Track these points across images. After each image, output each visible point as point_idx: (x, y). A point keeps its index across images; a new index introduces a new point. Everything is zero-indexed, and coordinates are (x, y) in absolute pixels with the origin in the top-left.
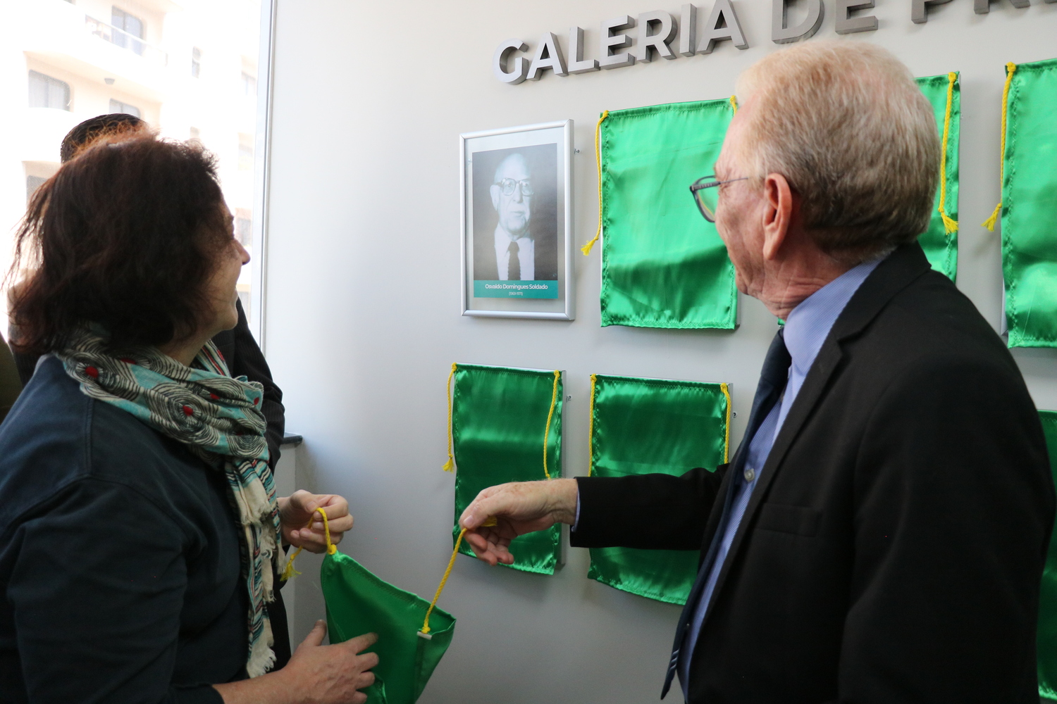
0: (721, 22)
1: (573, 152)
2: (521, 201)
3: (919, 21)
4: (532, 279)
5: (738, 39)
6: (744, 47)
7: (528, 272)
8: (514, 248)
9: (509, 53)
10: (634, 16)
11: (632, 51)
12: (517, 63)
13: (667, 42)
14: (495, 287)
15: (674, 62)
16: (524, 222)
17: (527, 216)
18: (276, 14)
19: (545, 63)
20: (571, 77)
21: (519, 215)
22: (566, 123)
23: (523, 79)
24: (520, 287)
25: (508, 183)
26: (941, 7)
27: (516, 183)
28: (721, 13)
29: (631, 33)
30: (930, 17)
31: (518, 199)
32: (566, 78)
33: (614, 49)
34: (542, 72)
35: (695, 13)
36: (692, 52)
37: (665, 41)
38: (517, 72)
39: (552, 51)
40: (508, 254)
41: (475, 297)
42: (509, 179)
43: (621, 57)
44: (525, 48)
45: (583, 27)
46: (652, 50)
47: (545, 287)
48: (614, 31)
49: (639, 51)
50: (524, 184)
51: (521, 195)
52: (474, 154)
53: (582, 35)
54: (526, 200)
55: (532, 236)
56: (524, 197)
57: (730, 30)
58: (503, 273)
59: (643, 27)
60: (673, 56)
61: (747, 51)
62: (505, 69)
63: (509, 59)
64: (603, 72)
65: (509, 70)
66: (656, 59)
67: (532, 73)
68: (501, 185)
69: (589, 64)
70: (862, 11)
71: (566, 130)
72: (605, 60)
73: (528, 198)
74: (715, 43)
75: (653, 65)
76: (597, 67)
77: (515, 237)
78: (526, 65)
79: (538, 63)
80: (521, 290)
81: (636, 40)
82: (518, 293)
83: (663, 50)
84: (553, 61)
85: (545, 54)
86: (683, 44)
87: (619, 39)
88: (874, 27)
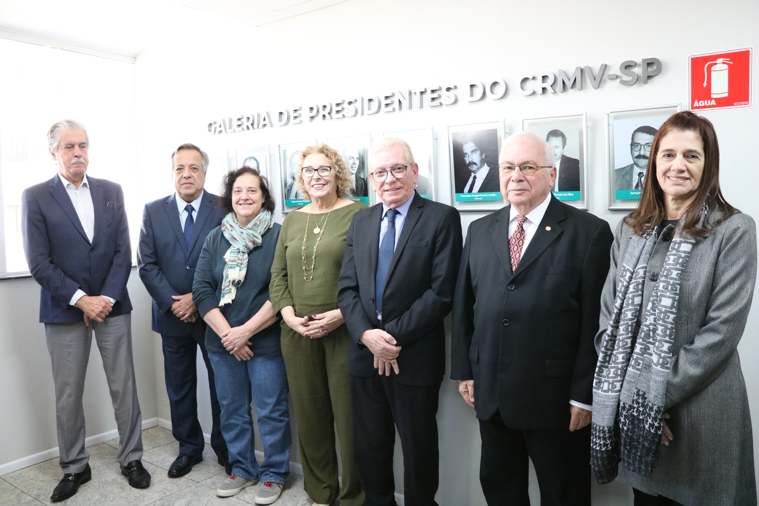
0: (264, 120)
5: (268, 125)
6: (272, 127)
9: (210, 125)
10: (243, 115)
11: (243, 127)
12: (213, 128)
13: (252, 124)
15: (254, 131)
19: (220, 129)
22: (226, 150)
23: (215, 134)
26: (314, 118)
28: (265, 116)
29: (242, 121)
30: (312, 121)
32: (227, 134)
33: (238, 126)
34: (220, 132)
35: (259, 115)
36: (259, 128)
38: (213, 132)
39: (222, 125)
43: (240, 129)
44: (215, 123)
45: (230, 118)
46: (248, 126)
48: (238, 120)
49: (245, 128)
53: (230, 120)
57: (267, 122)
59: (245, 120)
60: (253, 129)
62: (210, 131)
63: (210, 127)
64: (236, 133)
66: (250, 129)
67: (217, 133)
69: (232, 130)
70: (298, 118)
72: (237, 129)
74: (264, 126)
75: (249, 131)
76: (234, 132)
78: (215, 129)
79: (218, 129)
81: (244, 123)
83: (250, 127)
84: (222, 129)
86: (255, 125)
87: (239, 123)
88: (301, 122)
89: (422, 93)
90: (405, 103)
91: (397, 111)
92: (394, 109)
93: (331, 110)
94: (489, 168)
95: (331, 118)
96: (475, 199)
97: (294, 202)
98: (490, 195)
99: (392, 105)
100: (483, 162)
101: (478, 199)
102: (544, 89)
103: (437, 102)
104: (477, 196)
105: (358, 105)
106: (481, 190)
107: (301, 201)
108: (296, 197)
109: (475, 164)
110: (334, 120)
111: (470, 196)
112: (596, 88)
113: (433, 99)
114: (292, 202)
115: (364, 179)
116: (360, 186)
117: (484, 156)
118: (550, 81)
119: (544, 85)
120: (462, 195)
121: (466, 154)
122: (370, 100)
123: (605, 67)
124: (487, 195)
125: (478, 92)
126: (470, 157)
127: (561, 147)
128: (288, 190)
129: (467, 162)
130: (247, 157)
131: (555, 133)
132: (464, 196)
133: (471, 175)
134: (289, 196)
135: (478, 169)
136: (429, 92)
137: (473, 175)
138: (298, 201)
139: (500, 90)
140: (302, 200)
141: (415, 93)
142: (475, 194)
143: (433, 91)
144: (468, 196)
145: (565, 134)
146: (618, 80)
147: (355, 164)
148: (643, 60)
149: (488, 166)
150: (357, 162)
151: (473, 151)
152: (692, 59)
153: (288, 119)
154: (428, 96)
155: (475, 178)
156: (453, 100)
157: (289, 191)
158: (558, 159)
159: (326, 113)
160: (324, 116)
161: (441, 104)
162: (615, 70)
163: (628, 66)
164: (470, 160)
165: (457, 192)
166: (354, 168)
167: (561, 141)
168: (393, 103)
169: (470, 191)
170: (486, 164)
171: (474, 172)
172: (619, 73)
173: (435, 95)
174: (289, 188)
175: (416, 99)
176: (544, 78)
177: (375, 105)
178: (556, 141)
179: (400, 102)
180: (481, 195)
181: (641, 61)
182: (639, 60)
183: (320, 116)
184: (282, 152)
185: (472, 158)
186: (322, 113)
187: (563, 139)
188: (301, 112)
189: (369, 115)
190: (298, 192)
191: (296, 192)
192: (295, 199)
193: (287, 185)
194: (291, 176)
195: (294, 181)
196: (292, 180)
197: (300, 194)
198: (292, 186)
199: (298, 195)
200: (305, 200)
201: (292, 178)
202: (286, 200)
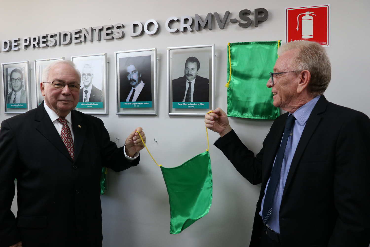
26: (28, 47)
70: (17, 46)
88: (19, 50)
89: (101, 30)
90: (89, 37)
91: (83, 43)
92: (81, 41)
93: (39, 41)
94: (144, 84)
95: (39, 47)
96: (134, 106)
97: (13, 105)
98: (145, 104)
99: (79, 38)
100: (140, 80)
101: (136, 106)
102: (185, 28)
103: (110, 37)
104: (135, 104)
105: (57, 38)
106: (139, 100)
107: (17, 105)
108: (14, 102)
109: (135, 81)
111: (131, 104)
112: (221, 29)
113: (107, 34)
114: (11, 105)
117: (141, 75)
118: (190, 22)
119: (185, 25)
120: (125, 104)
121: (129, 73)
122: (65, 35)
123: (228, 14)
124: (142, 104)
125: (139, 30)
126: (131, 76)
127: (196, 70)
129: (129, 79)
131: (192, 60)
132: (126, 104)
133: (131, 89)
134: (9, 101)
135: (137, 84)
136: (105, 29)
137: (133, 88)
138: (15, 105)
139: (155, 29)
140: (18, 104)
141: (96, 30)
142: (134, 102)
143: (108, 29)
144: (129, 104)
145: (199, 60)
146: (238, 24)
148: (255, 9)
149: (144, 82)
151: (133, 72)
152: (288, 10)
153: (10, 47)
154: (105, 32)
155: (134, 91)
156: (120, 35)
157: (10, 98)
158: (194, 79)
159: (35, 43)
160: (34, 45)
161: (113, 38)
162: (236, 16)
163: (244, 13)
164: (131, 78)
165: (121, 101)
167: (196, 65)
168: (80, 37)
169: (131, 100)
170: (142, 81)
171: (134, 87)
172: (238, 19)
173: (109, 32)
174: (9, 95)
175: (96, 34)
176: (186, 20)
177: (68, 38)
178: (192, 66)
179: (85, 37)
180: (138, 103)
181: (254, 10)
182: (252, 10)
183: (32, 46)
184: (5, 70)
185: (132, 77)
186: (32, 43)
187: (197, 64)
188: (19, 42)
189: (65, 45)
190: (15, 99)
191: (14, 99)
192: (13, 103)
193: (8, 93)
194: (11, 87)
195: (13, 91)
196: (12, 90)
197: (17, 100)
198: (11, 94)
199: (15, 101)
200: (19, 104)
201: (12, 89)
202: (7, 104)
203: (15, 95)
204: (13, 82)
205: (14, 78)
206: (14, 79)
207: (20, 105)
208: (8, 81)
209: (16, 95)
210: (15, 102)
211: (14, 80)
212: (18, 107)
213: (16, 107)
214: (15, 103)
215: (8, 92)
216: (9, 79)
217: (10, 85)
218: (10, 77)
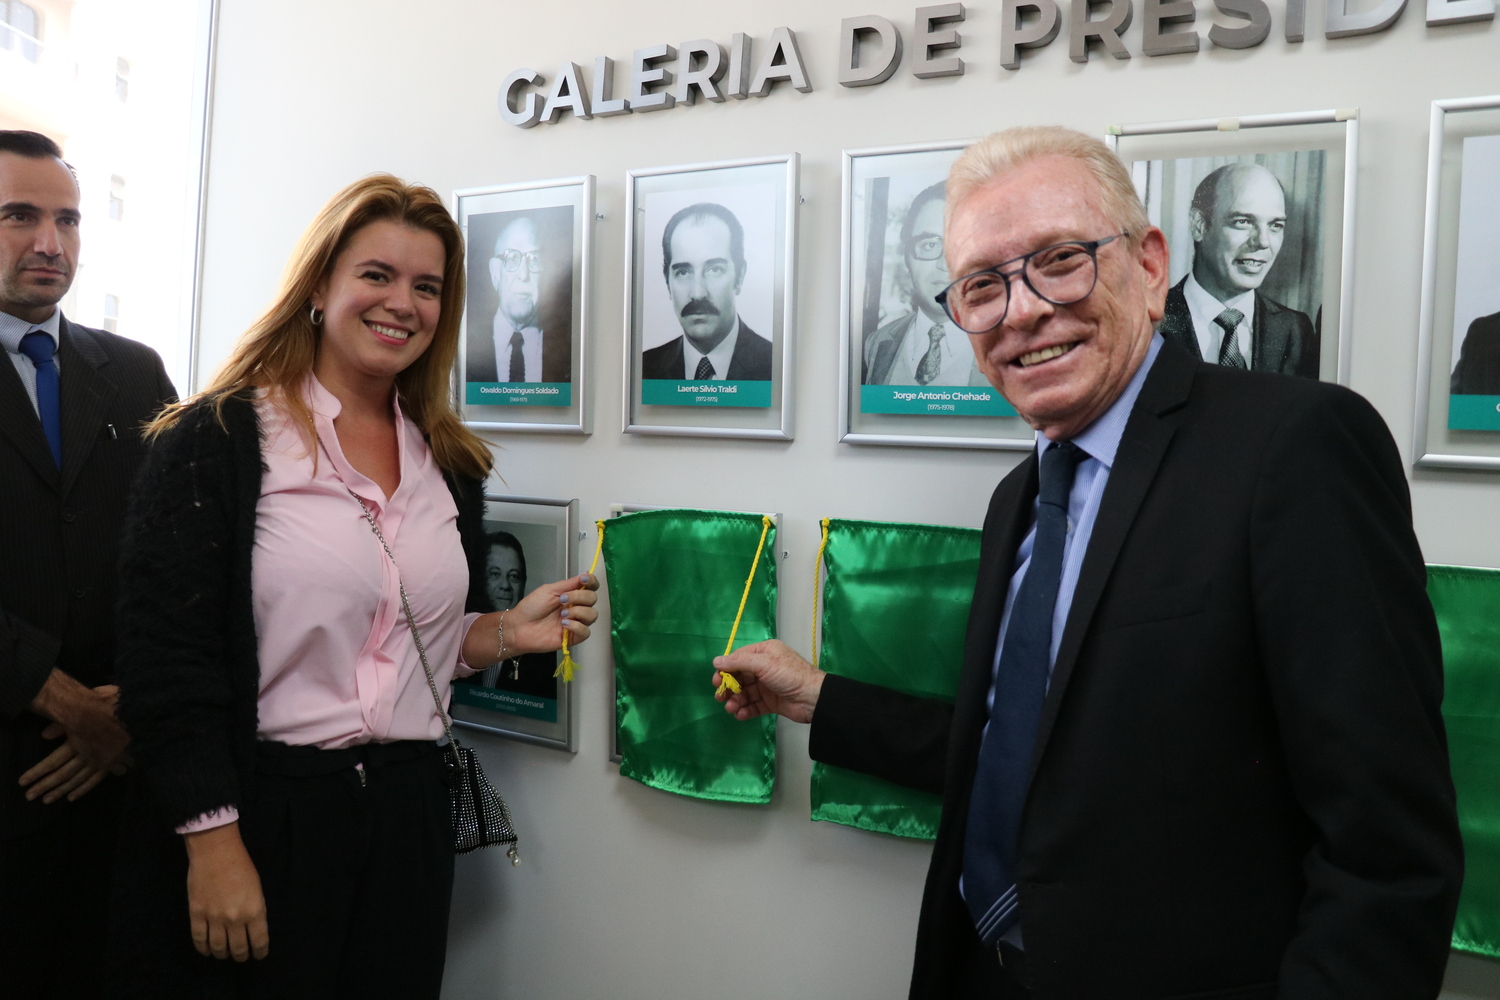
0: (779, 58)
1: (595, 218)
2: (527, 280)
3: (1013, 68)
4: (540, 380)
5: (798, 80)
6: (807, 90)
7: (534, 370)
8: (517, 341)
9: (519, 87)
10: (675, 45)
11: (671, 90)
12: (529, 100)
13: (714, 81)
14: (493, 391)
15: (722, 107)
16: (530, 307)
17: (535, 299)
18: (218, 19)
19: (564, 102)
20: (597, 122)
21: (524, 297)
22: (585, 179)
23: (535, 122)
24: (523, 391)
25: (511, 255)
26: (1035, 51)
27: (522, 255)
28: (780, 48)
29: (671, 68)
30: (1023, 63)
31: (523, 276)
32: (589, 123)
33: (649, 87)
34: (561, 113)
35: (749, 45)
36: (744, 95)
37: (711, 79)
38: (528, 112)
39: (573, 86)
40: (510, 348)
41: (467, 403)
42: (513, 250)
43: (658, 98)
44: (540, 81)
45: (612, 57)
46: (694, 89)
47: (555, 391)
48: (651, 63)
49: (680, 91)
50: (532, 257)
51: (528, 272)
52: (471, 218)
53: (611, 67)
54: (534, 279)
55: (540, 326)
56: (531, 274)
57: (790, 68)
58: (503, 373)
59: (684, 60)
60: (721, 99)
61: (810, 96)
62: (513, 108)
63: (520, 95)
64: (636, 116)
65: (519, 108)
66: (701, 102)
67: (546, 115)
68: (503, 258)
69: (616, 105)
70: (945, 52)
71: (585, 189)
72: (639, 100)
73: (536, 276)
74: (772, 84)
75: (697, 110)
76: (628, 110)
77: (520, 326)
78: (540, 103)
79: (554, 101)
80: (526, 395)
81: (677, 76)
82: (522, 399)
83: (708, 90)
84: (574, 100)
85: (564, 90)
86: (732, 84)
87: (656, 74)
88: (958, 72)
97: (912, 396)
107: (944, 397)
108: (919, 376)
110: (1133, 63)
114: (899, 396)
115: (1303, 317)
116: (1275, 347)
128: (883, 347)
130: (687, 204)
134: (885, 372)
138: (930, 396)
140: (950, 389)
147: (1260, 247)
150: (1274, 240)
153: (899, 54)
160: (1092, 43)
166: (1252, 267)
174: (882, 338)
186: (1079, 28)
188: (961, 29)
189: (1336, 37)
190: (931, 359)
191: (926, 356)
192: (915, 383)
193: (880, 326)
194: (902, 288)
195: (915, 309)
196: (909, 307)
197: (943, 367)
198: (901, 330)
199: (930, 369)
200: (964, 390)
201: (908, 298)
202: (869, 387)
203: (930, 334)
204: (926, 255)
205: (933, 236)
206: (935, 240)
207: (966, 397)
208: (886, 250)
209: (943, 335)
210: (926, 378)
211: (932, 245)
212: (952, 407)
213: (931, 407)
214: (930, 384)
215: (881, 314)
216: (893, 236)
217: (897, 277)
218: (900, 227)
